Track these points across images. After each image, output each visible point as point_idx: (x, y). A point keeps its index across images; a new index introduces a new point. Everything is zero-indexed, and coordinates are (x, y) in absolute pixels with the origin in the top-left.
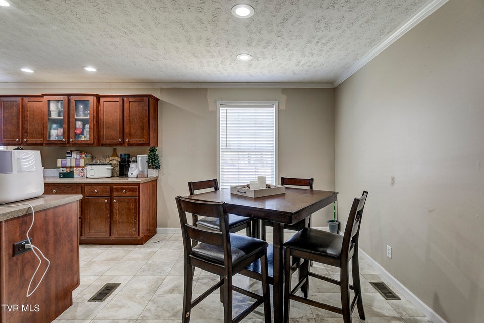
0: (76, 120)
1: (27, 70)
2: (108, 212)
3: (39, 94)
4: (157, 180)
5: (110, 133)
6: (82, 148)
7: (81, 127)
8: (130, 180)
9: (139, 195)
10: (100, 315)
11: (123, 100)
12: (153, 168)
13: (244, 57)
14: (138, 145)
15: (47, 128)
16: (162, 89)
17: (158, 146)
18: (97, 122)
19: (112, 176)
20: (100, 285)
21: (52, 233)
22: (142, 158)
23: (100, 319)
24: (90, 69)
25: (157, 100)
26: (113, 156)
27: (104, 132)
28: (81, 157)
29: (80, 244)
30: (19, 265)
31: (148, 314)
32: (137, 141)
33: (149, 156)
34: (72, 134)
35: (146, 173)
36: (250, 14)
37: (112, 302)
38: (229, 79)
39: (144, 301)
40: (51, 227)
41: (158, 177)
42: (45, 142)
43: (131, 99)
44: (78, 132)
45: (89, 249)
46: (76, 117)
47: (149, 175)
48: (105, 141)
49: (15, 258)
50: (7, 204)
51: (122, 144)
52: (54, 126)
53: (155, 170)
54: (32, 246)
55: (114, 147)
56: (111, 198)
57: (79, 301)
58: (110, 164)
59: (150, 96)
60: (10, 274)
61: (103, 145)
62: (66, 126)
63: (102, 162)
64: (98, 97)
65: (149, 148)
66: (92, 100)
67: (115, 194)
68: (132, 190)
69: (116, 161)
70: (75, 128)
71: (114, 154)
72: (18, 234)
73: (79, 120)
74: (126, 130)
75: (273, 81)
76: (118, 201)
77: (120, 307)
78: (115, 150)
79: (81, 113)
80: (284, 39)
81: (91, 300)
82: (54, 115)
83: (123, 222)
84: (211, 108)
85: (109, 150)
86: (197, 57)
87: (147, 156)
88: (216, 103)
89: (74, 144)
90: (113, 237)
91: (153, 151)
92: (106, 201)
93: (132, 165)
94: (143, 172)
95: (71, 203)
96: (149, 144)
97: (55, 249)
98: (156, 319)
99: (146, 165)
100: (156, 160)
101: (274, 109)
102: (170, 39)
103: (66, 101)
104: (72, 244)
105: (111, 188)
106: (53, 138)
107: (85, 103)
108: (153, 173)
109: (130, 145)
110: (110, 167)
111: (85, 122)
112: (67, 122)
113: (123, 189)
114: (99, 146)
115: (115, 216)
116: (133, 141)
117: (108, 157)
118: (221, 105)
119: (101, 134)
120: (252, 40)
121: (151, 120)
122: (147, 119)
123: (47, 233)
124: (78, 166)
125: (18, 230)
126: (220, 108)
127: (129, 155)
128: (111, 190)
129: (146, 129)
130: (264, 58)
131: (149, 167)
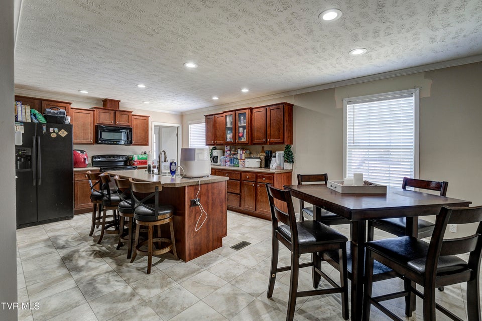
0: (240, 127)
1: (215, 98)
2: (254, 193)
3: (221, 112)
4: (291, 172)
5: (258, 135)
6: (244, 146)
7: (242, 131)
8: (271, 171)
9: (274, 183)
10: (232, 258)
11: (266, 109)
12: (288, 162)
13: (358, 52)
14: (276, 143)
15: (225, 133)
16: (296, 96)
17: (292, 144)
18: (250, 127)
19: (261, 167)
20: (240, 240)
21: (210, 198)
22: (279, 154)
23: (232, 260)
24: (245, 90)
25: (291, 106)
26: (262, 152)
27: (255, 134)
28: (243, 153)
29: (228, 209)
30: (194, 212)
31: (258, 268)
32: (275, 140)
33: (285, 152)
34: (237, 137)
35: (282, 166)
36: (338, 16)
37: (242, 253)
38: (355, 75)
39: (260, 260)
40: (210, 194)
41: (292, 170)
42: (224, 143)
43: (271, 108)
44: (241, 135)
45: (244, 217)
46: (239, 125)
47: (285, 168)
48: (256, 141)
49: (192, 208)
50: (193, 178)
51: (266, 143)
52: (229, 132)
53: (289, 164)
54: (199, 203)
55: (263, 146)
56: (256, 183)
57: (226, 246)
58: (259, 158)
59: (284, 103)
60: (189, 216)
61: (254, 144)
62: (234, 131)
63: (255, 156)
64: (251, 109)
65: (284, 146)
66: (248, 112)
67: (259, 180)
68: (269, 178)
69: (263, 155)
70: (239, 133)
71: (263, 151)
72: (193, 195)
73: (241, 127)
74: (268, 132)
75: (410, 66)
76: (261, 186)
77: (245, 258)
78: (263, 147)
79: (242, 122)
80: (393, 23)
81: (232, 247)
82: (229, 125)
83: (263, 202)
84: (338, 106)
85: (259, 147)
86: (312, 64)
87: (283, 152)
88: (343, 101)
89: (239, 144)
90: (257, 212)
91: (288, 148)
92: (253, 185)
93: (273, 159)
94: (280, 164)
95: (222, 182)
96: (283, 143)
97: (212, 208)
98: (261, 273)
99: (283, 159)
100: (290, 156)
101: (414, 98)
102: (284, 57)
103: (234, 115)
104: (222, 208)
105: (257, 176)
106: (228, 140)
107: (244, 114)
108: (288, 166)
109: (271, 144)
110: (259, 160)
111: (244, 128)
112: (235, 129)
113: (263, 177)
114: (252, 145)
115: (258, 196)
116: (273, 140)
117: (259, 153)
118: (349, 103)
119: (253, 136)
120: (356, 35)
121: (285, 123)
122: (282, 122)
123: (208, 197)
124: (241, 159)
125: (193, 193)
126: (348, 106)
127: (271, 151)
128: (257, 177)
129: (282, 131)
130: (381, 47)
131: (285, 161)
